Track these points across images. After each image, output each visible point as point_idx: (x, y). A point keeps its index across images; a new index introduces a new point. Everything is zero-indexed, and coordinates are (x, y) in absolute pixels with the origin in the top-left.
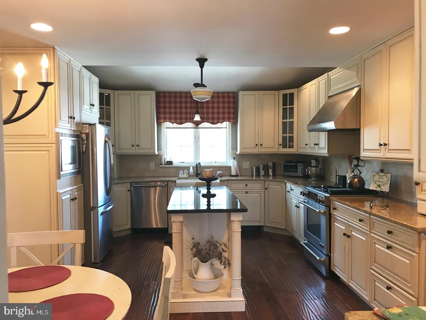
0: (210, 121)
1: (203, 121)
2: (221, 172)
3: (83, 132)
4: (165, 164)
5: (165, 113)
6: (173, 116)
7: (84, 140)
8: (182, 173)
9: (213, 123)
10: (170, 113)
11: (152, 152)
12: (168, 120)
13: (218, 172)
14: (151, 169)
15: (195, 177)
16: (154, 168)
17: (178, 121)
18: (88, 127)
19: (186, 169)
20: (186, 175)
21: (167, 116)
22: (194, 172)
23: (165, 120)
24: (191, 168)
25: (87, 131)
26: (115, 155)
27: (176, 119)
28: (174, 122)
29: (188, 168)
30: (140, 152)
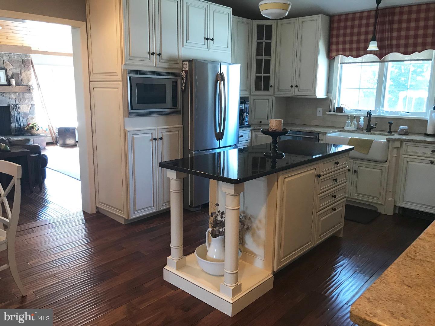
0: (402, 49)
1: (390, 52)
2: (406, 127)
3: (184, 70)
4: (334, 111)
5: (337, 43)
6: (348, 46)
7: (184, 79)
8: (350, 123)
9: (406, 53)
10: (344, 43)
11: (312, 95)
12: (341, 53)
13: (401, 127)
14: (317, 115)
15: (365, 132)
16: (321, 115)
17: (354, 53)
18: (187, 64)
19: (354, 119)
20: (353, 128)
21: (341, 47)
22: (364, 123)
23: (338, 52)
24: (362, 118)
25: (187, 69)
26: (274, 98)
27: (351, 50)
28: (349, 54)
29: (358, 118)
30: (299, 94)
